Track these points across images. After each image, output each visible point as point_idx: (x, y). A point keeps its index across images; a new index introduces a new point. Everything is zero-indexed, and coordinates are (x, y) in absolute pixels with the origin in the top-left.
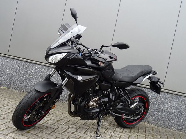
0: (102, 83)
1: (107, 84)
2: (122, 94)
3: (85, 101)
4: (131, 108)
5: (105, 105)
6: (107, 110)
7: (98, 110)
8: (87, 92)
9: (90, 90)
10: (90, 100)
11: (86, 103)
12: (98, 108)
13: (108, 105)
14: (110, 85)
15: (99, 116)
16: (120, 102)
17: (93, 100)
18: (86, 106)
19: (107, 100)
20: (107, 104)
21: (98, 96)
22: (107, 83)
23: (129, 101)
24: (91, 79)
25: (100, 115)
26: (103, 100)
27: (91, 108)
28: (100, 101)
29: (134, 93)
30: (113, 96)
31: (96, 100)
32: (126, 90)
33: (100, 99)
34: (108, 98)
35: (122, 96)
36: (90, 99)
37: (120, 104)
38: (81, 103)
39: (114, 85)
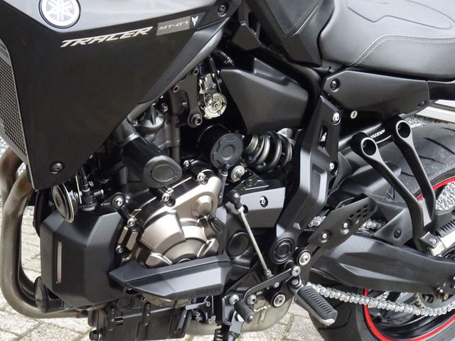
0: (250, 70)
1: (284, 83)
2: (377, 156)
3: (120, 211)
4: (437, 251)
5: (266, 236)
6: (278, 269)
7: (213, 277)
8: (133, 137)
9: (159, 122)
10: (157, 204)
11: (124, 221)
12: (214, 259)
13: (288, 235)
14: (300, 94)
15: (218, 313)
16: (363, 214)
17: (180, 201)
18: (130, 245)
19: (276, 197)
20: (280, 232)
21: (216, 173)
22: (283, 78)
23: (422, 203)
24: (163, 29)
25: (228, 303)
26: (252, 200)
27: (163, 265)
28: (228, 211)
29: (442, 153)
30: (316, 170)
31: (205, 200)
32: (405, 130)
33: (227, 195)
34: (283, 190)
35: (378, 171)
36: (159, 196)
37: (360, 225)
38: (85, 221)
39: (326, 95)
